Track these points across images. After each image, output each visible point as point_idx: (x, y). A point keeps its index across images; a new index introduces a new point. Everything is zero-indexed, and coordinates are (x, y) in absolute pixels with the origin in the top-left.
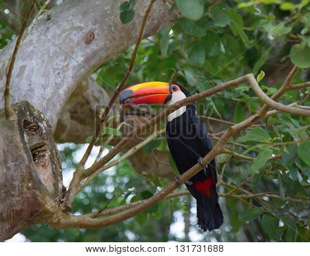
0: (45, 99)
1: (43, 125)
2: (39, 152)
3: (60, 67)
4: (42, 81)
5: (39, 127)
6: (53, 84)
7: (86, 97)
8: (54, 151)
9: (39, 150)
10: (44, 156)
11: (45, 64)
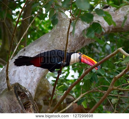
0: (27, 84)
1: (27, 93)
2: (27, 106)
3: (32, 69)
4: (25, 76)
5: (25, 94)
6: (30, 77)
7: (49, 92)
8: (34, 105)
9: (27, 105)
10: (30, 107)
11: (25, 69)
